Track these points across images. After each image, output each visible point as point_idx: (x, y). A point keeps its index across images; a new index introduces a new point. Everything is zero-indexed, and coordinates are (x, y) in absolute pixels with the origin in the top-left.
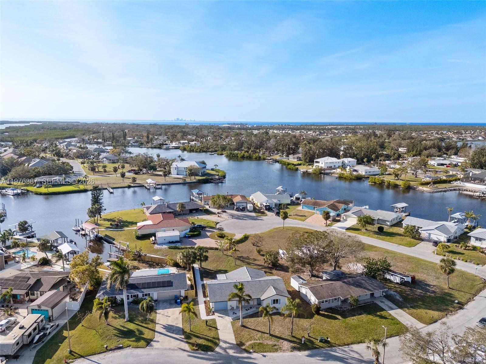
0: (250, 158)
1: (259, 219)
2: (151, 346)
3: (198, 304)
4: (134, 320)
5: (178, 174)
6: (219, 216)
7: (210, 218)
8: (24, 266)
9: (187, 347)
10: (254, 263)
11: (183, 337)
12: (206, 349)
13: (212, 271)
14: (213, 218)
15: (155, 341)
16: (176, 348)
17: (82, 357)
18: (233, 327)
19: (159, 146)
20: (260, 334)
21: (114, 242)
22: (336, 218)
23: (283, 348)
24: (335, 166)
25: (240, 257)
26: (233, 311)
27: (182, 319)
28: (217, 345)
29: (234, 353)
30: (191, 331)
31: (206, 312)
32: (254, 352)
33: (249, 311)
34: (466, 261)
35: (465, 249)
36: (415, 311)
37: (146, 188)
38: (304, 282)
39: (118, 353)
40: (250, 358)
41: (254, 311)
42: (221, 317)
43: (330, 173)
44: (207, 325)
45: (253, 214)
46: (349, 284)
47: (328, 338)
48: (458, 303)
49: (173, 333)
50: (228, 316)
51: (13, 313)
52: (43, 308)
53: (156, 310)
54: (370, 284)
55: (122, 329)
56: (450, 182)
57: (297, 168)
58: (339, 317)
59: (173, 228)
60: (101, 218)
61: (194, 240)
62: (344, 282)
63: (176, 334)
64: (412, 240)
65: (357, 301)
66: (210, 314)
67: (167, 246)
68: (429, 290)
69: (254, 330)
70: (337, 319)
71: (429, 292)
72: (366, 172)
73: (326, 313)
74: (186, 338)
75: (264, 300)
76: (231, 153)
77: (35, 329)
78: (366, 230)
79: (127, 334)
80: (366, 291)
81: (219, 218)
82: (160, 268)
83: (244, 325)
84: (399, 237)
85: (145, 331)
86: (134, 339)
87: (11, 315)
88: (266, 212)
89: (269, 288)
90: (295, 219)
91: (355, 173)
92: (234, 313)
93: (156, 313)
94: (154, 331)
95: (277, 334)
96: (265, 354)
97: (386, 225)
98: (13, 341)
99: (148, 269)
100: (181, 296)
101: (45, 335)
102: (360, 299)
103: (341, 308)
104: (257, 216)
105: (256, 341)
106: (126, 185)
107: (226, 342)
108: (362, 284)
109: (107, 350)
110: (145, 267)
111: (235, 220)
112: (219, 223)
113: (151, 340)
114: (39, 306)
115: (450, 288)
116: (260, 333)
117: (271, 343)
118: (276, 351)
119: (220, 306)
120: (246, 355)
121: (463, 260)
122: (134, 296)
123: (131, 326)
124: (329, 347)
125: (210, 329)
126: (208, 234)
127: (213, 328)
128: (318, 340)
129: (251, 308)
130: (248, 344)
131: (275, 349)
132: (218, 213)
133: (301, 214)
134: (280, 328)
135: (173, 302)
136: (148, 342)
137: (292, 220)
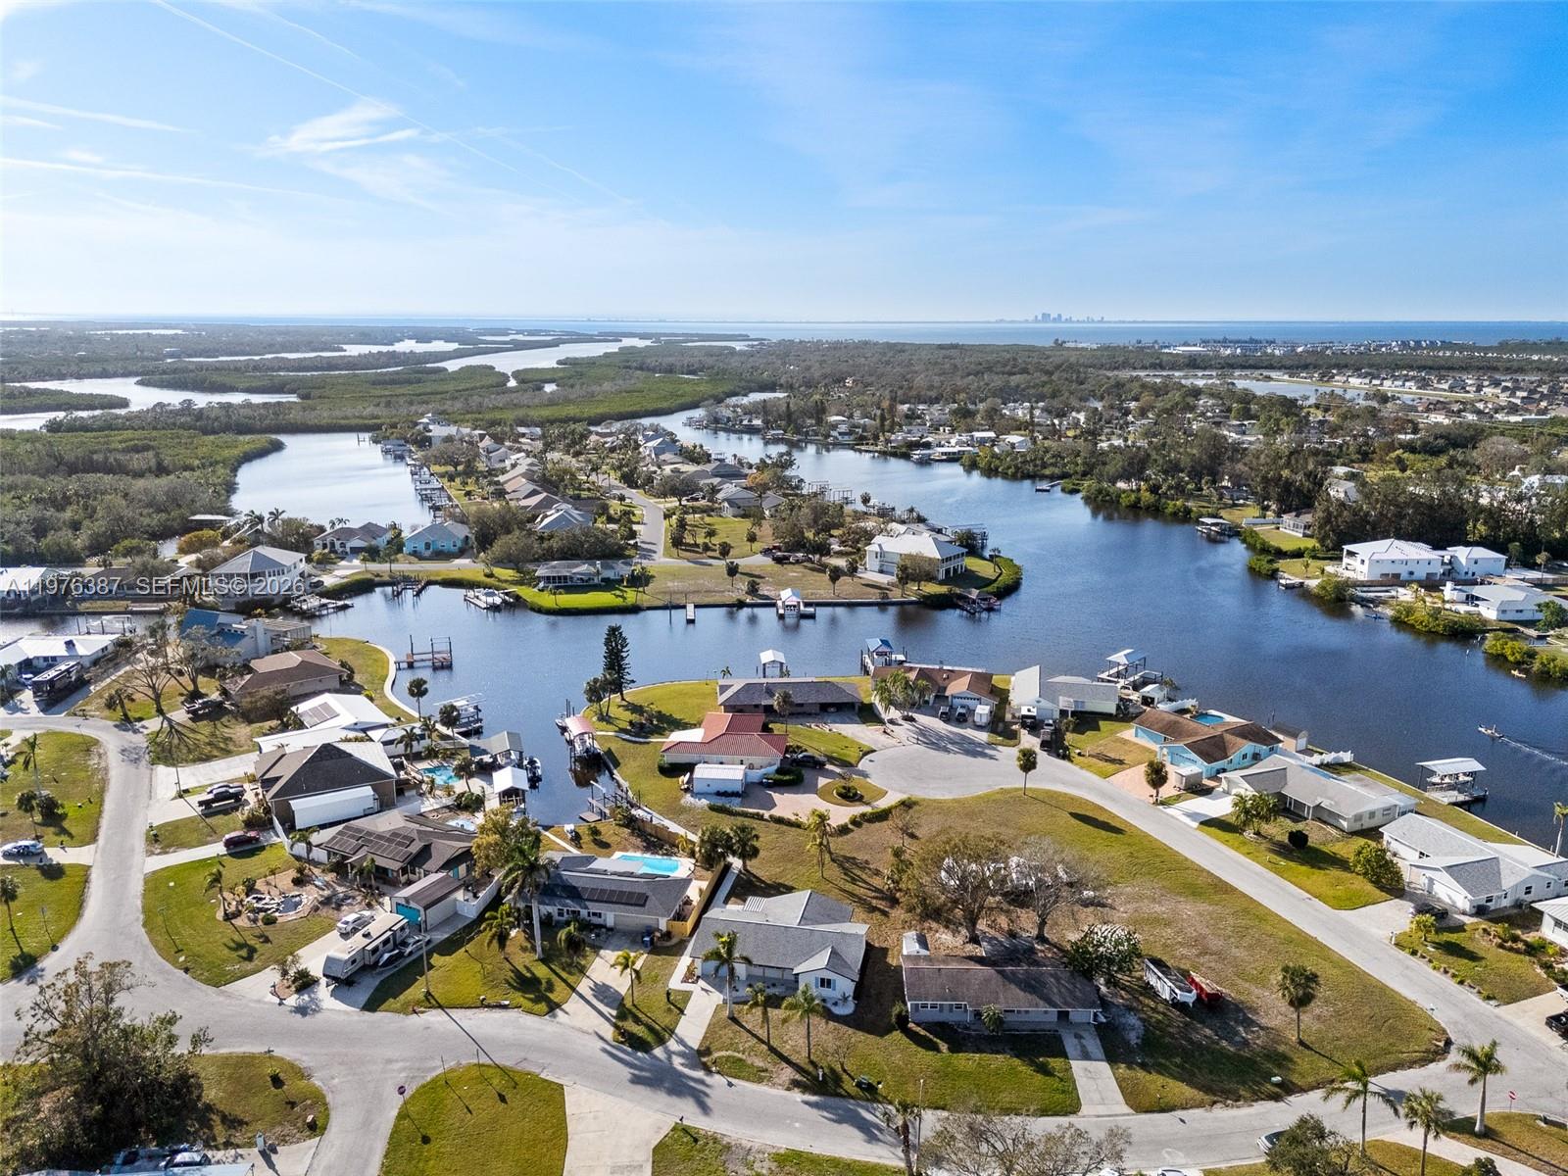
1: (984, 755)
2: (555, 1016)
3: (681, 955)
4: (552, 961)
5: (881, 572)
6: (885, 732)
7: (859, 734)
8: (428, 805)
9: (608, 1032)
10: (868, 880)
11: (614, 1013)
12: (637, 1044)
13: (763, 882)
14: (868, 733)
15: (563, 1010)
16: (590, 1031)
17: (440, 1007)
19: (904, 450)
20: (752, 1042)
21: (615, 771)
22: (1205, 782)
23: (776, 1080)
24: (1411, 573)
25: (847, 859)
28: (661, 1041)
29: (682, 1065)
30: (633, 1006)
31: (685, 974)
32: (718, 1073)
34: (1461, 983)
35: (1501, 946)
36: (1141, 1074)
38: (924, 952)
39: (497, 1014)
40: (702, 1082)
42: (706, 991)
44: (668, 1000)
45: (983, 736)
46: (1009, 978)
47: (879, 1083)
48: (1277, 1085)
49: (602, 1001)
50: (721, 992)
51: (374, 903)
52: (413, 905)
53: (601, 948)
54: (1063, 990)
55: (524, 972)
57: (1277, 570)
58: (944, 1047)
59: (742, 758)
60: (623, 699)
61: (776, 796)
62: (998, 972)
63: (607, 1005)
64: (1370, 887)
65: (998, 1021)
66: (690, 981)
67: (707, 802)
68: (1237, 1033)
69: (749, 1031)
70: (935, 1048)
71: (1231, 1041)
72: (1504, 612)
73: (923, 1032)
74: (616, 1017)
75: (803, 974)
77: (386, 942)
78: (1258, 833)
79: (527, 984)
80: (1041, 1003)
81: (884, 738)
82: (664, 854)
83: (737, 1017)
84: (1335, 873)
85: (559, 986)
86: (532, 996)
87: (369, 906)
88: (1021, 733)
89: (822, 952)
90: (1088, 767)
92: (734, 987)
93: (598, 955)
94: (574, 990)
95: (785, 1050)
96: (733, 1081)
97: (1336, 828)
98: (346, 957)
99: (638, 854)
100: (659, 930)
101: (401, 955)
102: (1010, 1018)
103: (967, 1028)
104: (990, 745)
105: (736, 1054)
106: (734, 598)
107: (681, 1042)
108: (1044, 984)
109: (483, 1005)
110: (636, 848)
111: (922, 748)
112: (873, 751)
113: (558, 1006)
114: (407, 900)
115: (1301, 1043)
116: (756, 1040)
117: (761, 1064)
118: (760, 1080)
120: (700, 1074)
121: (1454, 976)
122: (573, 912)
123: (541, 971)
124: (868, 1100)
126: (822, 781)
128: (854, 1080)
129: (774, 985)
130: (716, 1055)
131: (759, 1076)
132: (891, 721)
133: (1112, 755)
135: (639, 939)
136: (553, 1007)
137: (1076, 768)
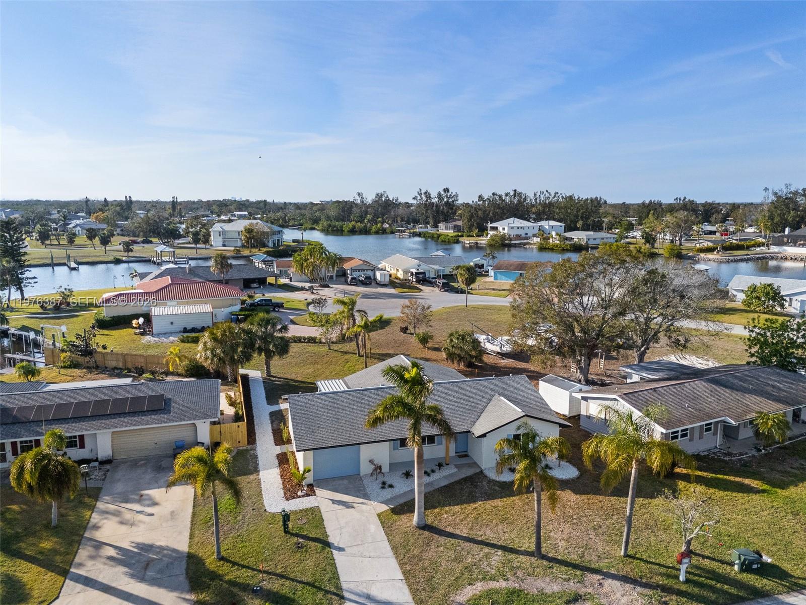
0: (366, 232)
3: (256, 470)
5: (224, 245)
6: (312, 293)
7: (292, 296)
14: (299, 295)
18: (387, 534)
20: (498, 557)
24: (526, 234)
26: (381, 479)
27: (194, 514)
30: (222, 559)
31: (285, 487)
33: (435, 477)
37: (154, 263)
41: (451, 475)
42: (342, 502)
43: (520, 244)
44: (286, 531)
45: (391, 290)
47: (761, 555)
50: (366, 496)
56: (748, 248)
57: (457, 240)
66: (299, 493)
67: (177, 339)
72: (589, 240)
75: (484, 435)
76: (330, 226)
81: (315, 296)
83: (429, 522)
88: (418, 286)
89: (492, 403)
91: (567, 242)
92: (384, 483)
100: (198, 444)
104: (400, 293)
105: (494, 585)
106: (112, 258)
107: (368, 600)
116: (500, 552)
117: (556, 588)
119: (334, 461)
122: (25, 447)
124: (790, 590)
125: (299, 547)
127: (312, 544)
128: (732, 564)
129: (440, 465)
130: (461, 597)
132: (311, 288)
133: (497, 288)
134: (567, 528)
137: (478, 296)
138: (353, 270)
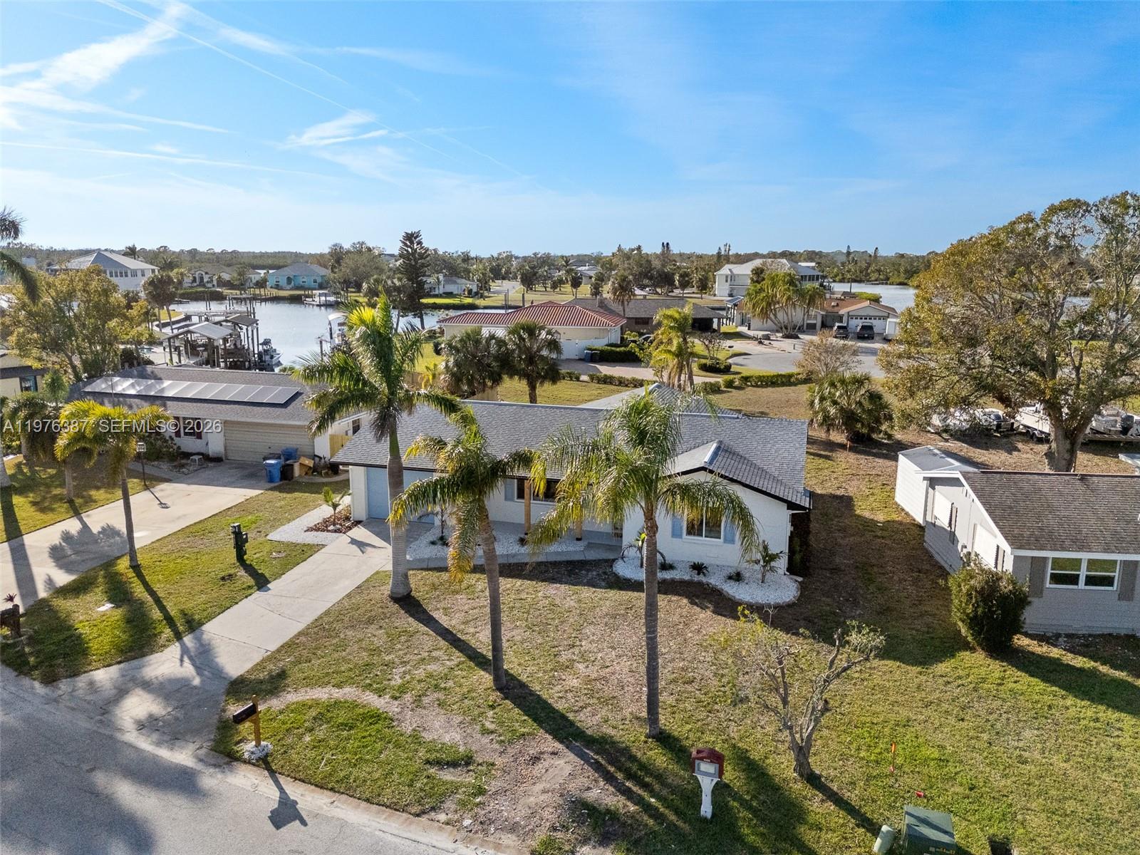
11: (66, 580)
14: (739, 344)
18: (347, 596)
23: (497, 806)
28: (133, 654)
30: (134, 567)
32: (263, 761)
33: (529, 549)
42: (363, 545)
44: (241, 559)
49: (62, 558)
63: (65, 565)
66: (332, 528)
69: (445, 634)
81: (760, 347)
92: (442, 538)
93: (146, 489)
94: (13, 536)
105: (367, 698)
112: (747, 354)
117: (450, 736)
118: (426, 803)
125: (225, 579)
127: (246, 579)
130: (295, 696)
131: (426, 786)
138: (850, 316)
